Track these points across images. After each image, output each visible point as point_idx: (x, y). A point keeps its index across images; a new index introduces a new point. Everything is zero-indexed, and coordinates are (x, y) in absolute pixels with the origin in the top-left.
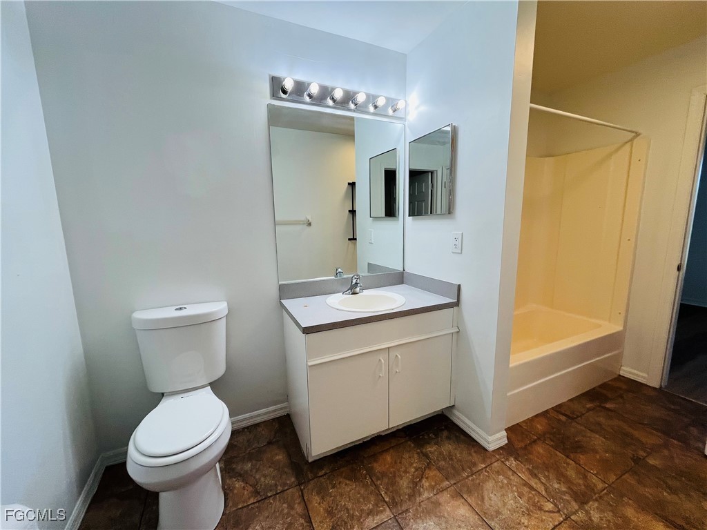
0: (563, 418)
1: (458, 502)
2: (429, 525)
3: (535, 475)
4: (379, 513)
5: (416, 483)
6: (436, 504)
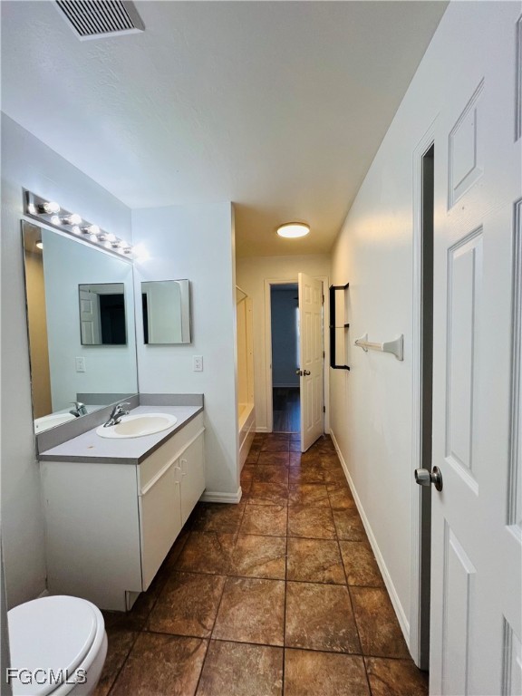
1: (248, 538)
2: (247, 561)
3: (265, 500)
4: (217, 583)
5: (220, 549)
6: (240, 549)
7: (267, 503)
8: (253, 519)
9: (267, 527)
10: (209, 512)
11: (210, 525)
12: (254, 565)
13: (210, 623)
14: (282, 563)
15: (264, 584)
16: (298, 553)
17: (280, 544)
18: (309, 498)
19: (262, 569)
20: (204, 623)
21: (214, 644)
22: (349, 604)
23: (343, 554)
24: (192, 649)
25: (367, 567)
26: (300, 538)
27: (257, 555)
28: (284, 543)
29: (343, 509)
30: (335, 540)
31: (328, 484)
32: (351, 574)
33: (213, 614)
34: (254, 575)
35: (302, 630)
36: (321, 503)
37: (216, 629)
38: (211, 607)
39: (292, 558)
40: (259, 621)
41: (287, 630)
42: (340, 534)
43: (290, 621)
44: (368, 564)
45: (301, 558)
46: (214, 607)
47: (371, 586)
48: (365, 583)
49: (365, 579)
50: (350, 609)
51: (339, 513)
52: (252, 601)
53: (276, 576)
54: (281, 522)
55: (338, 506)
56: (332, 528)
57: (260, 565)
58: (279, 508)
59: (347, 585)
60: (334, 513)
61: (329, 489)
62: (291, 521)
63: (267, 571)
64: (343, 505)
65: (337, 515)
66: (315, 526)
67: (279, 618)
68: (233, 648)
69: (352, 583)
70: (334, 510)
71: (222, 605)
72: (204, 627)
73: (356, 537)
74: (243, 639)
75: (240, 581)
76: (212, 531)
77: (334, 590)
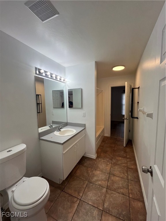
0: (102, 147)
1: (97, 171)
2: (95, 178)
3: (104, 159)
4: (85, 183)
5: (88, 173)
6: (94, 174)
7: (105, 161)
8: (99, 165)
9: (103, 169)
10: (86, 160)
11: (85, 164)
12: (97, 180)
13: (81, 195)
14: (107, 182)
15: (99, 187)
16: (112, 180)
17: (107, 176)
18: (120, 162)
19: (100, 183)
20: (79, 194)
21: (81, 202)
22: (128, 204)
23: (129, 185)
24: (75, 201)
25: (138, 192)
26: (114, 175)
27: (99, 177)
28: (108, 176)
29: (132, 169)
30: (127, 179)
31: (127, 158)
32: (131, 193)
33: (82, 192)
34: (97, 184)
35: (109, 207)
36: (124, 165)
37: (83, 197)
38: (82, 190)
39: (110, 182)
40: (96, 199)
41: (105, 205)
42: (129, 177)
43: (106, 203)
44: (139, 191)
45: (113, 182)
46: (83, 190)
47: (138, 200)
48: (136, 198)
49: (137, 197)
50: (129, 206)
51: (130, 170)
52: (95, 192)
53: (104, 186)
54: (108, 168)
55: (130, 167)
56: (127, 175)
57: (99, 181)
58: (108, 163)
59: (129, 197)
60: (128, 169)
61: (128, 160)
62: (112, 169)
63: (101, 184)
64: (132, 167)
65: (129, 170)
66: (120, 172)
67: (102, 200)
68: (87, 205)
69: (131, 196)
70: (128, 168)
71: (85, 190)
72: (79, 195)
73: (136, 180)
74: (90, 203)
75: (92, 184)
76: (86, 166)
77: (123, 197)
